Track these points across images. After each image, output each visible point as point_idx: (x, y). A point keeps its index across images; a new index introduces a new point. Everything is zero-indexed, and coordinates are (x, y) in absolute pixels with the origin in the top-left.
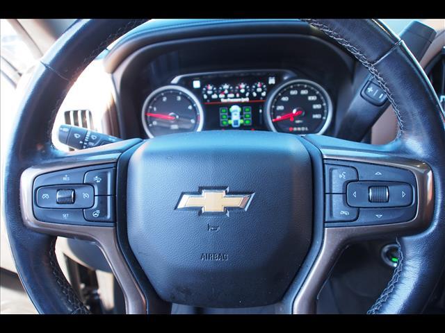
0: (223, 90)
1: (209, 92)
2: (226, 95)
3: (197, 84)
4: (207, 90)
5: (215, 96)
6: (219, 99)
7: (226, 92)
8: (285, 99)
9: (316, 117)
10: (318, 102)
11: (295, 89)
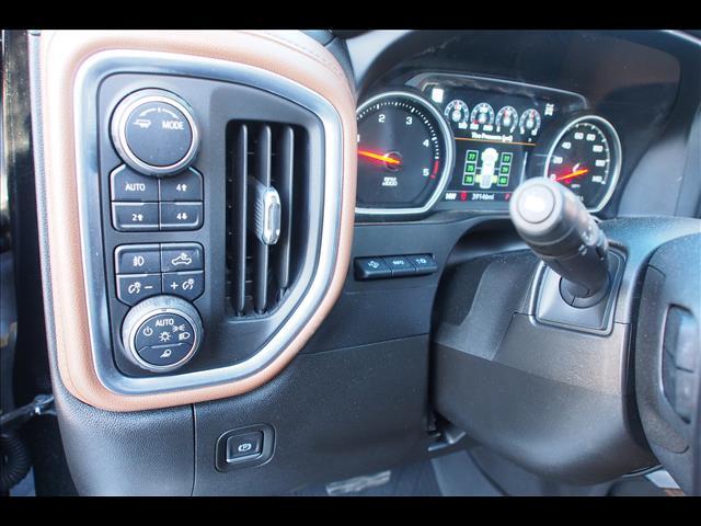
0: (478, 115)
1: (457, 116)
2: (481, 126)
3: (438, 95)
4: (453, 110)
5: (463, 126)
6: (468, 132)
7: (482, 119)
8: (567, 145)
9: (597, 179)
10: (602, 156)
11: (580, 129)
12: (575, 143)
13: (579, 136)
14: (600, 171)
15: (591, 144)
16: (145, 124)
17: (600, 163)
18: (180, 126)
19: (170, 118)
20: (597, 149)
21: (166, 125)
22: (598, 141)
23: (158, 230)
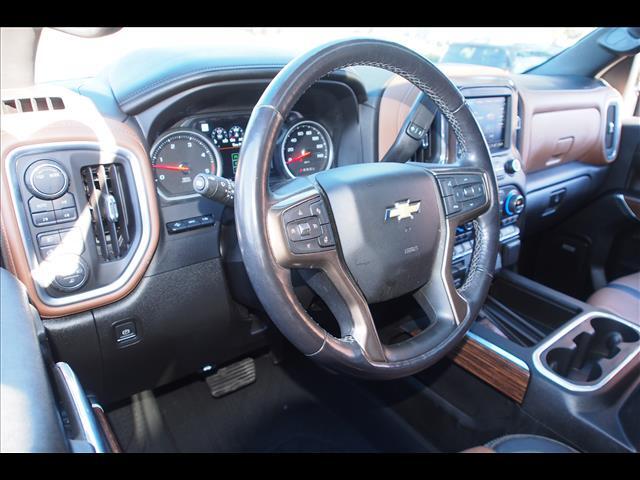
0: (233, 133)
1: (220, 137)
2: (237, 139)
3: (205, 127)
4: (217, 134)
5: (225, 141)
6: (230, 144)
7: (237, 135)
8: (294, 140)
9: (320, 156)
10: (320, 142)
11: (301, 130)
12: (299, 138)
13: (300, 134)
14: (321, 151)
15: (310, 137)
16: (42, 177)
17: (319, 146)
18: (58, 175)
19: (52, 172)
20: (315, 138)
21: (51, 176)
22: (315, 134)
23: (57, 223)
